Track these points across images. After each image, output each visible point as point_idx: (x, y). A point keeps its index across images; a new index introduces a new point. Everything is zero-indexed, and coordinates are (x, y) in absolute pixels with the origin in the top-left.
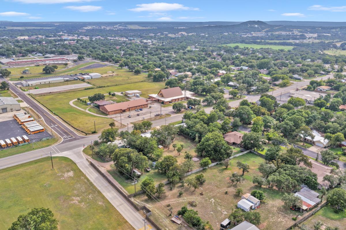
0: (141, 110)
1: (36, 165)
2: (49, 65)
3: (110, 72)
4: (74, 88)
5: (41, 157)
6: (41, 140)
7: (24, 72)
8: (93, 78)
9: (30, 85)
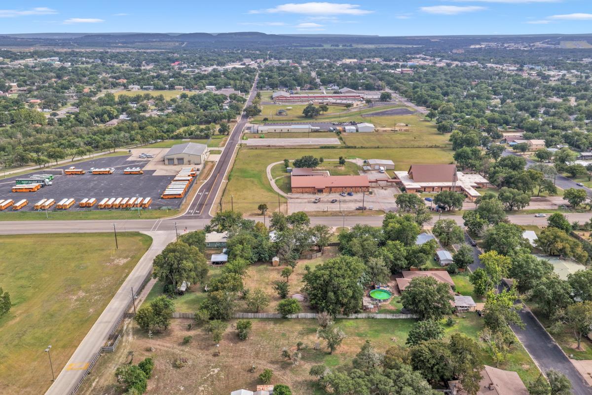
0: (350, 194)
1: (106, 238)
2: (327, 104)
3: (402, 124)
4: (311, 143)
5: (124, 231)
6: (159, 209)
7: (280, 113)
8: (359, 131)
9: (260, 132)
